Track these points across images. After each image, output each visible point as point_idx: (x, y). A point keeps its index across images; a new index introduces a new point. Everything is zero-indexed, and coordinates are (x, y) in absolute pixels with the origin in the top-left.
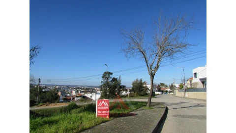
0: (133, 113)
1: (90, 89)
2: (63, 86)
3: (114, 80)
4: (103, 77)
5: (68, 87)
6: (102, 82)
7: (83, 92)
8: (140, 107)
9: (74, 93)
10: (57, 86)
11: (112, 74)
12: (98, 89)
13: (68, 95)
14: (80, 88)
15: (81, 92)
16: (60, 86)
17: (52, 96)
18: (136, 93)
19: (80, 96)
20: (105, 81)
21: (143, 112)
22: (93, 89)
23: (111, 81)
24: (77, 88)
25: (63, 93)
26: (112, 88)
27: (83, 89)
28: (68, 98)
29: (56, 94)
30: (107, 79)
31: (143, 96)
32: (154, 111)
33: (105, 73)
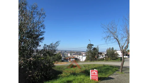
0: (111, 76)
1: (78, 53)
2: (63, 51)
3: (95, 49)
4: (87, 47)
5: (66, 51)
6: (87, 50)
8: (114, 72)
9: (69, 55)
10: (60, 50)
11: (93, 45)
12: (83, 53)
13: (66, 56)
15: (73, 54)
16: (61, 51)
17: (58, 57)
18: (109, 58)
19: (74, 58)
20: (89, 49)
21: (118, 76)
22: (80, 53)
23: (93, 50)
24: (71, 52)
25: (63, 55)
26: (93, 54)
27: (74, 53)
28: (67, 58)
29: (60, 56)
30: (90, 48)
31: (115, 60)
32: (125, 76)
33: (89, 45)
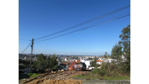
1: (75, 57)
2: (59, 55)
5: (62, 56)
7: (71, 59)
9: (66, 60)
10: (56, 55)
13: (62, 61)
14: (70, 57)
15: (70, 59)
17: (53, 62)
22: (77, 57)
24: (68, 57)
25: (60, 60)
28: (64, 63)
29: (55, 60)
